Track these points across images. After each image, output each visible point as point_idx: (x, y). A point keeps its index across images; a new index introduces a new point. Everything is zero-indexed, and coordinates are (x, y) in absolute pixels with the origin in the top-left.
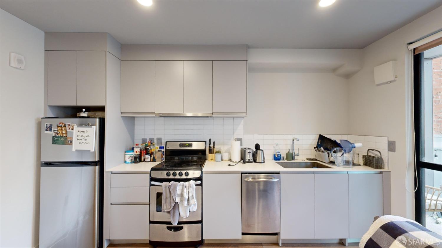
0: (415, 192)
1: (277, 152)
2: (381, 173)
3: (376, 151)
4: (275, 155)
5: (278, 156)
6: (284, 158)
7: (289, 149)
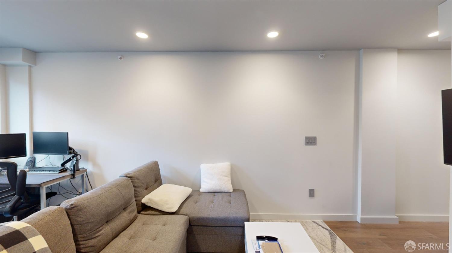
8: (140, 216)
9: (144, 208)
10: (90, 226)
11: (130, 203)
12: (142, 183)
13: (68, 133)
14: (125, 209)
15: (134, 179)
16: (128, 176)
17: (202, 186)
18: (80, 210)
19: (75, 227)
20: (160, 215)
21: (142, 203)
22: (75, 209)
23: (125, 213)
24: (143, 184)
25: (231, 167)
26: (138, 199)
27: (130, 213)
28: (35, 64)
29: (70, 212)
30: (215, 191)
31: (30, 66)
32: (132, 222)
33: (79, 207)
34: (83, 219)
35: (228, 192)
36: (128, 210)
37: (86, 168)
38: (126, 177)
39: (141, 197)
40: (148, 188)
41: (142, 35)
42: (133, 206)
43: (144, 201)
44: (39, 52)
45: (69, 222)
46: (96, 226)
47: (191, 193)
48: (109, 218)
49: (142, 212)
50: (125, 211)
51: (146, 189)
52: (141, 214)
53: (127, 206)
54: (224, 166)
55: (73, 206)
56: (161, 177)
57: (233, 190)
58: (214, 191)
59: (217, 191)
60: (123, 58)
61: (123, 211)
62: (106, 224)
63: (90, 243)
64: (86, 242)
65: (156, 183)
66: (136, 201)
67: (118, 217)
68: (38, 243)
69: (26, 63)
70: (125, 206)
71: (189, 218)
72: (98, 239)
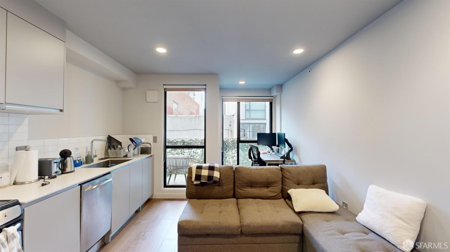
0: (164, 163)
1: (78, 158)
2: (151, 156)
3: (147, 143)
4: (76, 161)
5: (79, 162)
6: (84, 162)
7: (89, 152)
8: (282, 200)
9: (288, 198)
10: (240, 182)
11: (273, 185)
12: (293, 178)
13: (285, 134)
14: (268, 187)
15: (284, 170)
18: (238, 171)
19: (236, 179)
21: (288, 193)
22: (236, 170)
23: (266, 189)
24: (295, 179)
27: (270, 191)
28: (282, 92)
31: (280, 94)
32: (270, 198)
34: (239, 177)
35: (397, 247)
36: (269, 189)
38: (280, 167)
39: (288, 188)
40: (301, 185)
42: (276, 190)
43: (289, 191)
44: (283, 84)
45: (233, 174)
49: (287, 200)
51: (297, 184)
52: (285, 201)
53: (270, 186)
55: (236, 168)
56: (328, 183)
60: (310, 71)
61: (266, 187)
62: (250, 187)
63: (240, 191)
64: (238, 189)
65: (316, 185)
66: (282, 187)
67: (260, 188)
68: (217, 174)
69: (278, 93)
70: (267, 184)
71: (303, 225)
72: (243, 191)
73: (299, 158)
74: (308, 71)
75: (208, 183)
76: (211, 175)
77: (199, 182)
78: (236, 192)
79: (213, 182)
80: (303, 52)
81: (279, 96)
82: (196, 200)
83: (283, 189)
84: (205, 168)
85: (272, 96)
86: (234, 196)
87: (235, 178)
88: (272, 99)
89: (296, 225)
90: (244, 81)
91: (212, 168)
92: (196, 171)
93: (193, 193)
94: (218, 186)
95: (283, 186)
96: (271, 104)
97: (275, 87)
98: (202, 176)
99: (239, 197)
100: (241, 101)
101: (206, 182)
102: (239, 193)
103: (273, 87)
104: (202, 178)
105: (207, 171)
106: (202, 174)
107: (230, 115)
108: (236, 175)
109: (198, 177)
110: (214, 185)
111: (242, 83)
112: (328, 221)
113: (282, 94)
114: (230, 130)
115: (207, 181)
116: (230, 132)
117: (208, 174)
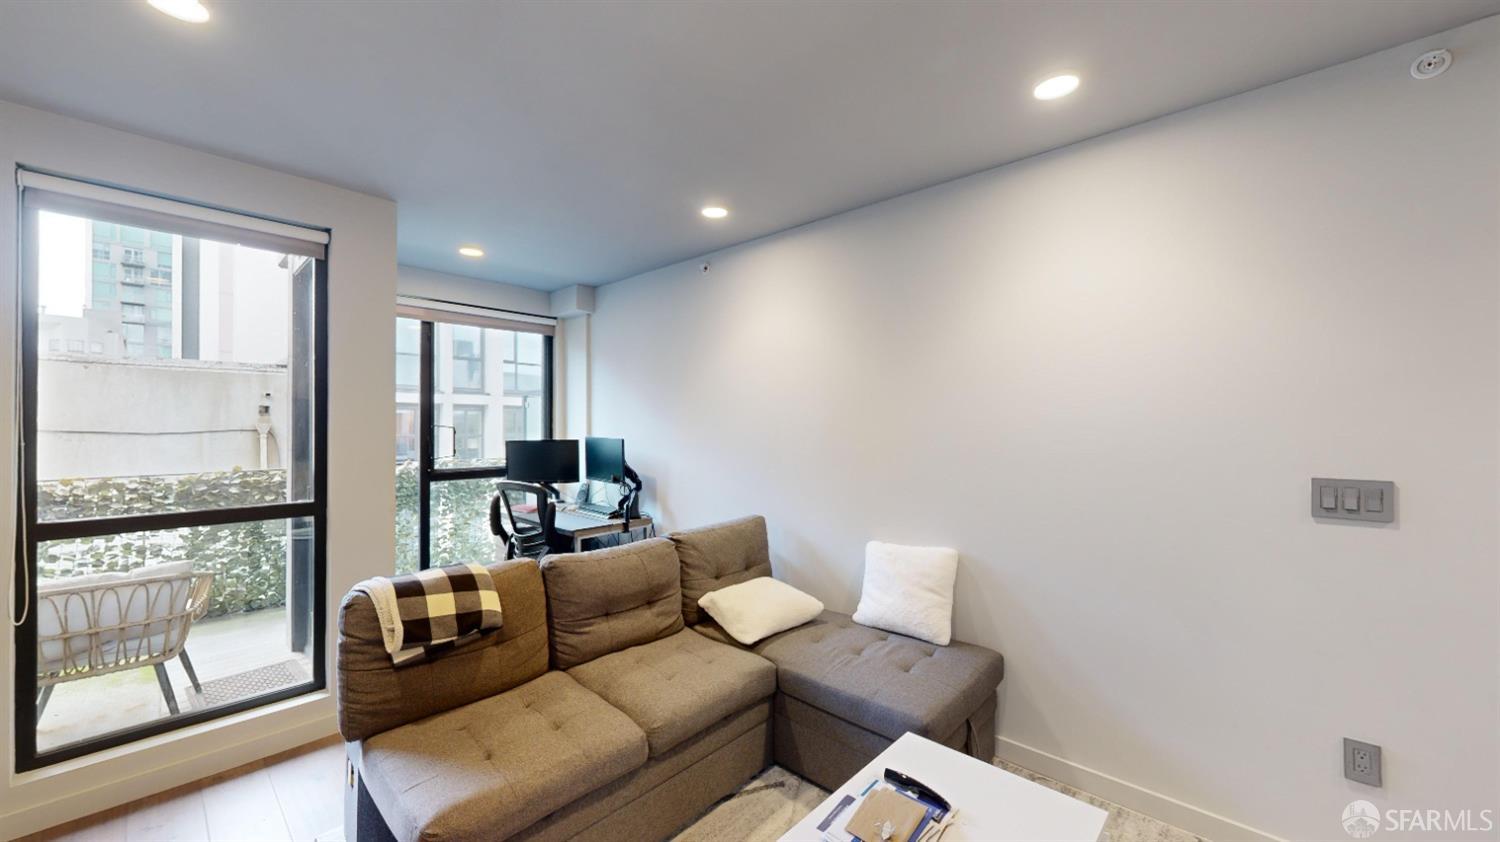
0: (19, 628)
8: (687, 631)
9: (702, 620)
10: (572, 609)
11: (664, 595)
12: (706, 561)
13: (623, 441)
14: (650, 603)
15: (685, 546)
16: (675, 537)
17: (861, 606)
18: (561, 575)
19: (554, 603)
20: (724, 643)
21: (698, 606)
22: (554, 572)
23: (648, 611)
24: (709, 563)
25: (959, 562)
26: (691, 593)
27: (659, 615)
28: (594, 310)
29: (547, 574)
30: (891, 629)
31: (589, 315)
32: (661, 635)
33: (558, 570)
34: (563, 592)
35: (932, 643)
36: (656, 609)
37: (652, 515)
38: (672, 539)
39: (698, 593)
40: (723, 578)
41: (714, 212)
42: (673, 603)
43: (702, 602)
44: (601, 285)
45: (542, 589)
46: (582, 612)
47: (819, 615)
48: (609, 608)
49: (698, 627)
50: (650, 608)
51: (717, 578)
52: (696, 631)
53: (655, 598)
54: (936, 557)
55: (552, 565)
56: (770, 559)
57: (952, 640)
58: (887, 628)
59: (896, 630)
60: (706, 268)
61: (647, 606)
62: (604, 618)
63: (573, 639)
64: (565, 634)
65: (751, 571)
66: (684, 596)
67: (631, 613)
68: (489, 601)
69: (581, 312)
70: (650, 597)
71: (777, 671)
72: (584, 637)
73: (666, 511)
74: (702, 267)
75: (461, 642)
76: (469, 607)
77: (420, 650)
78: (559, 647)
79: (479, 635)
80: (726, 218)
81: (583, 321)
82: (409, 728)
83: (687, 601)
84: (437, 587)
85: (555, 318)
86: (554, 664)
87: (552, 601)
88: (554, 327)
89: (763, 675)
90: (479, 249)
91: (463, 583)
92: (400, 607)
93: (387, 707)
94: (497, 644)
95: (686, 591)
96: (549, 342)
97: (575, 287)
98: (432, 623)
99: (573, 659)
100: (440, 320)
101: (452, 641)
102: (571, 646)
103: (565, 287)
104: (434, 629)
105: (450, 596)
106: (432, 613)
107: (265, 366)
108: (556, 590)
109: (417, 630)
110: (481, 643)
111: (471, 252)
112: (818, 641)
113: (595, 318)
114: (263, 430)
115: (454, 638)
116: (263, 441)
117: (457, 608)
